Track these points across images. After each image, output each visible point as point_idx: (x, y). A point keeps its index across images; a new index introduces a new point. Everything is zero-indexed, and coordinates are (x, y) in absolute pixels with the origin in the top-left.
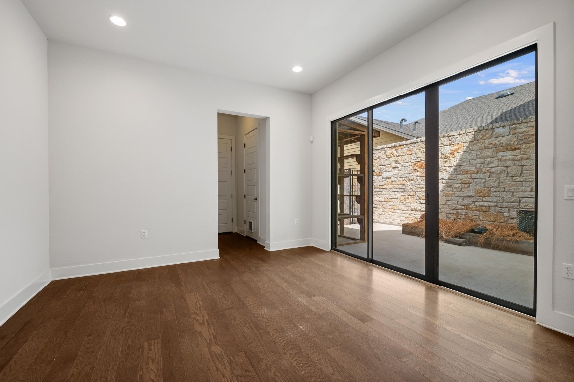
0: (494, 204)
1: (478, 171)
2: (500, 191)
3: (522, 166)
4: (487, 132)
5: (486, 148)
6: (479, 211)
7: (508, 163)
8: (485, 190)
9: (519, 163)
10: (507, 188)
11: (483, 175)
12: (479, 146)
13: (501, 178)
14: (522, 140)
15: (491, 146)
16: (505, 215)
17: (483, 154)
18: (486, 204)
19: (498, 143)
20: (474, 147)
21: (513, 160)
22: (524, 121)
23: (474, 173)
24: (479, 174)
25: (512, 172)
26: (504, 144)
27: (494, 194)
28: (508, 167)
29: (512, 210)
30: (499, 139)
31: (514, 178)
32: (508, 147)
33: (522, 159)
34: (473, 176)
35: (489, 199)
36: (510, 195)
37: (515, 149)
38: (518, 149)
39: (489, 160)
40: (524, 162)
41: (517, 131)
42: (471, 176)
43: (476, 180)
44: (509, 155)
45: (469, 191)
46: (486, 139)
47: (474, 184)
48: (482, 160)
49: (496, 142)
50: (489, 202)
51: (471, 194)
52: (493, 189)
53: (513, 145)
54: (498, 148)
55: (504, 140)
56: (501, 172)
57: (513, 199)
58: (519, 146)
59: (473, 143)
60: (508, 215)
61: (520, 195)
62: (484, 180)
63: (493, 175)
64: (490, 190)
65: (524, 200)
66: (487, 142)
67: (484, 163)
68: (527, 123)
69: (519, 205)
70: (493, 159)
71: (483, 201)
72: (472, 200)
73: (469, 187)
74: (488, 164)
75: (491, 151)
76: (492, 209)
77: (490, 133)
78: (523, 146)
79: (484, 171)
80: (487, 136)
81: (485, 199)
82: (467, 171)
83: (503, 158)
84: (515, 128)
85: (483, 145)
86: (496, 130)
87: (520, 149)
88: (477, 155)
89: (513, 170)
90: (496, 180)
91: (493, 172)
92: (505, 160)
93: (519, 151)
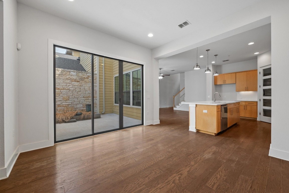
0: (71, 103)
1: (64, 89)
2: (73, 97)
3: (80, 88)
4: (68, 72)
5: (67, 79)
6: (64, 107)
7: (76, 86)
8: (67, 97)
9: (79, 87)
10: (75, 97)
11: (66, 91)
12: (64, 77)
13: (73, 93)
14: (80, 79)
15: (69, 79)
16: (75, 107)
17: (66, 82)
18: (67, 103)
19: (72, 78)
20: (61, 77)
21: (78, 86)
22: (81, 72)
23: (62, 89)
24: (64, 90)
25: (77, 90)
26: (74, 79)
27: (71, 99)
28: (76, 88)
29: (77, 105)
30: (72, 76)
31: (78, 93)
32: (75, 81)
33: (80, 86)
34: (62, 91)
35: (69, 101)
36: (76, 99)
37: (78, 82)
38: (79, 82)
39: (68, 84)
40: (81, 87)
41: (79, 75)
42: (60, 91)
43: (63, 93)
44: (76, 84)
45: (60, 98)
46: (67, 75)
47: (62, 95)
48: (66, 84)
49: (72, 77)
50: (69, 102)
51: (60, 99)
52: (70, 97)
53: (77, 80)
54: (72, 80)
55: (75, 77)
56: (73, 90)
57: (78, 101)
58: (79, 81)
59: (61, 75)
60: (76, 107)
61: (80, 99)
62: (66, 93)
63: (70, 91)
64: (69, 97)
65: (81, 101)
66: (68, 77)
67: (66, 85)
68: (82, 73)
69: (80, 103)
70: (70, 84)
71: (66, 102)
72: (61, 102)
73: (59, 96)
74: (68, 86)
75: (69, 81)
76: (70, 105)
77: (69, 73)
78: (81, 81)
79: (67, 89)
80: (68, 74)
81: (67, 101)
82: (58, 88)
83: (74, 84)
84: (78, 74)
85: (66, 78)
86: (71, 73)
87: (80, 82)
88: (63, 81)
89: (78, 90)
90: (71, 93)
91: (70, 90)
92: (75, 86)
93: (79, 83)
